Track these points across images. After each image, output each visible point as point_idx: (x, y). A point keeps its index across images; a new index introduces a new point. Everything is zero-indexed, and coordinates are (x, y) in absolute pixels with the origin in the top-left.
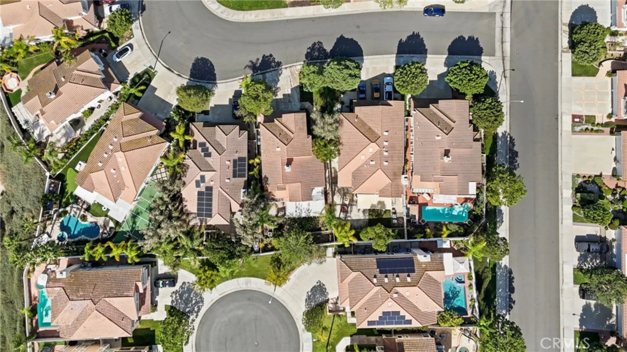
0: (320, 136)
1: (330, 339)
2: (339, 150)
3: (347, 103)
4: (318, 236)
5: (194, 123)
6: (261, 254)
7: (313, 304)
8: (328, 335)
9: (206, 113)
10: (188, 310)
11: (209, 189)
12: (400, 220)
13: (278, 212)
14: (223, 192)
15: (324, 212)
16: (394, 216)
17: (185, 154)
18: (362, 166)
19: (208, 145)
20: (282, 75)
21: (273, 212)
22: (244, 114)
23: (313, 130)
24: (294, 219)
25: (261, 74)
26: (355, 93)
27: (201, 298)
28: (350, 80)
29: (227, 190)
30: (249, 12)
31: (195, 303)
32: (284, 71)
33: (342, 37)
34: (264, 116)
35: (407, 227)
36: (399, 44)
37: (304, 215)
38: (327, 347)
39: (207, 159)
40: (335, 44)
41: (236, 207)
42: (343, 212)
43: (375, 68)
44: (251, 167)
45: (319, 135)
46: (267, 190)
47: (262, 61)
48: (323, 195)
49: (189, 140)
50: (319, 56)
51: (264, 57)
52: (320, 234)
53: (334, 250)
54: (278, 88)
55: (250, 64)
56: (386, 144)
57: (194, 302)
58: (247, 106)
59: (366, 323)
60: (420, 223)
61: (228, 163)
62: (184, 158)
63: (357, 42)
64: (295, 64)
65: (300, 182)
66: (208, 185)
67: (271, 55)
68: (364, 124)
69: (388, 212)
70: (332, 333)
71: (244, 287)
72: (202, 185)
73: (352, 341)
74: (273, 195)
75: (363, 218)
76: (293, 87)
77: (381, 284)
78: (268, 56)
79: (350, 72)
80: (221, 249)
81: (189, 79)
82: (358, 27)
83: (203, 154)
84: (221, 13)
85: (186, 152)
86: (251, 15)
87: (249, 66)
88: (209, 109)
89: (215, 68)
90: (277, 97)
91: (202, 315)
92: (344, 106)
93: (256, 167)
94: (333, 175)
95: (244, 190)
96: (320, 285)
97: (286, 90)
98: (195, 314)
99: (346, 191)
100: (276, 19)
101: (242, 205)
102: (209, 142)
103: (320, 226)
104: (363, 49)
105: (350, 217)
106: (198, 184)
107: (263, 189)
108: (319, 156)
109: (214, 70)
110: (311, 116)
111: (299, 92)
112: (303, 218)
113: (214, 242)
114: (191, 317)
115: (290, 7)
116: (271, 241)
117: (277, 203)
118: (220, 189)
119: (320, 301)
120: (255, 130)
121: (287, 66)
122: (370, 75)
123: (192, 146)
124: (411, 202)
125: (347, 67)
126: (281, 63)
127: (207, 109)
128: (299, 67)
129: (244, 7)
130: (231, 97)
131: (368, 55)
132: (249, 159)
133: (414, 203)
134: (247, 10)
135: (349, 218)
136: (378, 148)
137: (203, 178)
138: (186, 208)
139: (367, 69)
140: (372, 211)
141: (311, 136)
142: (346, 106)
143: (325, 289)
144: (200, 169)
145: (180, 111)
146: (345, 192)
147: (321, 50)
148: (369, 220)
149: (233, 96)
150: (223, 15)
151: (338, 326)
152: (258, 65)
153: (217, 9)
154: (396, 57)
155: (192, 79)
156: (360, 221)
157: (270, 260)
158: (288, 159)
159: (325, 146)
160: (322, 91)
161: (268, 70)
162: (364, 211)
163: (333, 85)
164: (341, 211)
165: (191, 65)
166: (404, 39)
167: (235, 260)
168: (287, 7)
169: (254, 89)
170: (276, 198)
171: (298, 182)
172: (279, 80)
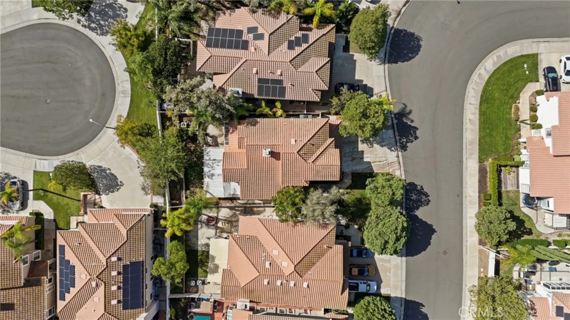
0: (306, 198)
1: (51, 194)
2: (286, 221)
3: (346, 233)
4: (178, 187)
5: (334, 30)
6: (157, 112)
7: (95, 175)
8: (56, 192)
9: (346, 48)
10: (93, 14)
11: (245, 46)
12: (195, 289)
13: (211, 137)
14: (239, 64)
15: (208, 196)
16: (199, 282)
17: (293, 14)
18: (265, 250)
19: (305, 46)
20: (389, 150)
21: (212, 130)
22: (342, 98)
23: (316, 189)
24: (203, 157)
25: (393, 124)
26: (358, 243)
27: (107, 32)
28: (379, 242)
29: (242, 69)
30: (477, 111)
31: (100, 24)
32: (395, 154)
33: (433, 231)
34: (338, 125)
35: (185, 298)
36: (418, 303)
37: (206, 169)
38: (42, 189)
39: (286, 44)
40: (425, 223)
41: (219, 81)
42: (207, 220)
43: (389, 270)
44: (271, 103)
45: (309, 197)
46: (240, 124)
47: (410, 125)
48: (231, 196)
49: (312, 23)
50: (411, 200)
51: (416, 128)
52: (181, 189)
53: (160, 205)
54: (372, 144)
55: (408, 110)
56: (292, 284)
57: (102, 22)
58: (353, 101)
59: (63, 243)
60: (190, 313)
61: (279, 73)
62: (288, 13)
63: (425, 250)
64: (402, 168)
65: (248, 168)
66: (250, 44)
67: (416, 138)
68: (319, 256)
69: (204, 274)
70: (59, 197)
71: (119, 89)
72: (251, 36)
73: (49, 221)
74: (233, 131)
75: (199, 243)
76: (372, 165)
77: (109, 266)
78: (416, 134)
79: (391, 243)
80: (165, 60)
81: (392, 27)
82: (445, 253)
83: (293, 38)
84: (480, 74)
85: (296, 16)
86: (473, 114)
87: (404, 108)
88: (351, 53)
89: (406, 63)
90: (360, 143)
91: (85, 33)
92: (343, 228)
93: (271, 110)
94: (255, 209)
95: (241, 93)
96: (118, 185)
97: (369, 155)
98: (87, 24)
99: (234, 224)
100: (464, 147)
101: (221, 89)
102: (308, 47)
103: (192, 189)
104: (415, 257)
105: (201, 227)
106: (252, 30)
107: (242, 118)
108: (280, 195)
109: (403, 62)
110: (334, 187)
111: (366, 171)
112: (203, 169)
113: (175, 50)
114: (83, 19)
115: (480, 167)
116: (175, 125)
117: (224, 136)
118: (243, 60)
119: (98, 184)
120: (320, 112)
121: (401, 158)
122: (381, 263)
123: (304, 26)
124: (216, 304)
125: (398, 239)
126: (406, 150)
127: (350, 50)
128: (397, 173)
129: (485, 106)
130: (364, 83)
131: (407, 262)
132: (281, 102)
133: (214, 307)
134: (480, 109)
135: (199, 226)
136: (287, 274)
137: (261, 37)
138: (222, 15)
139: (389, 261)
140: (207, 254)
141: (307, 185)
142: (342, 230)
143: (113, 192)
144: (272, 34)
145: (351, 13)
146: (232, 222)
147: (419, 203)
148: (197, 251)
149: (366, 85)
150: (477, 76)
151: (68, 204)
152: (405, 120)
153: (485, 69)
154: (401, 298)
155: (392, 32)
156: (195, 239)
157: (151, 123)
158: (279, 153)
159: (294, 204)
160: (365, 202)
161: (397, 134)
162: (208, 245)
163: (374, 217)
164: (209, 217)
165: (412, 31)
166: (423, 310)
167: (152, 77)
168: (480, 162)
169: (377, 113)
170: (230, 135)
171: (248, 165)
172: (382, 146)
